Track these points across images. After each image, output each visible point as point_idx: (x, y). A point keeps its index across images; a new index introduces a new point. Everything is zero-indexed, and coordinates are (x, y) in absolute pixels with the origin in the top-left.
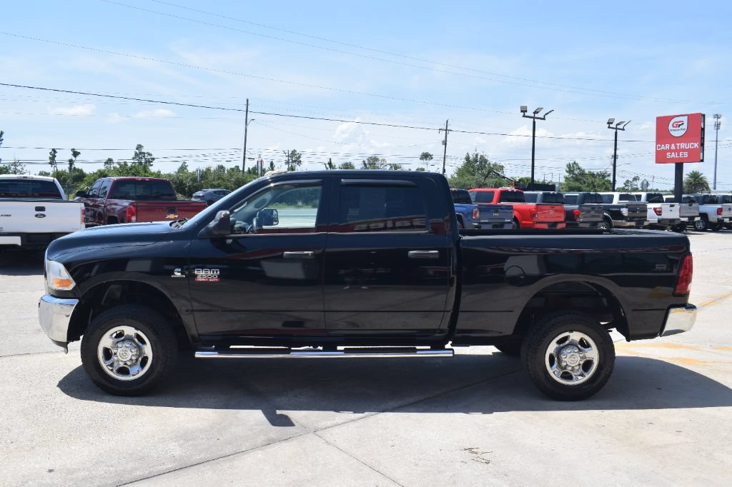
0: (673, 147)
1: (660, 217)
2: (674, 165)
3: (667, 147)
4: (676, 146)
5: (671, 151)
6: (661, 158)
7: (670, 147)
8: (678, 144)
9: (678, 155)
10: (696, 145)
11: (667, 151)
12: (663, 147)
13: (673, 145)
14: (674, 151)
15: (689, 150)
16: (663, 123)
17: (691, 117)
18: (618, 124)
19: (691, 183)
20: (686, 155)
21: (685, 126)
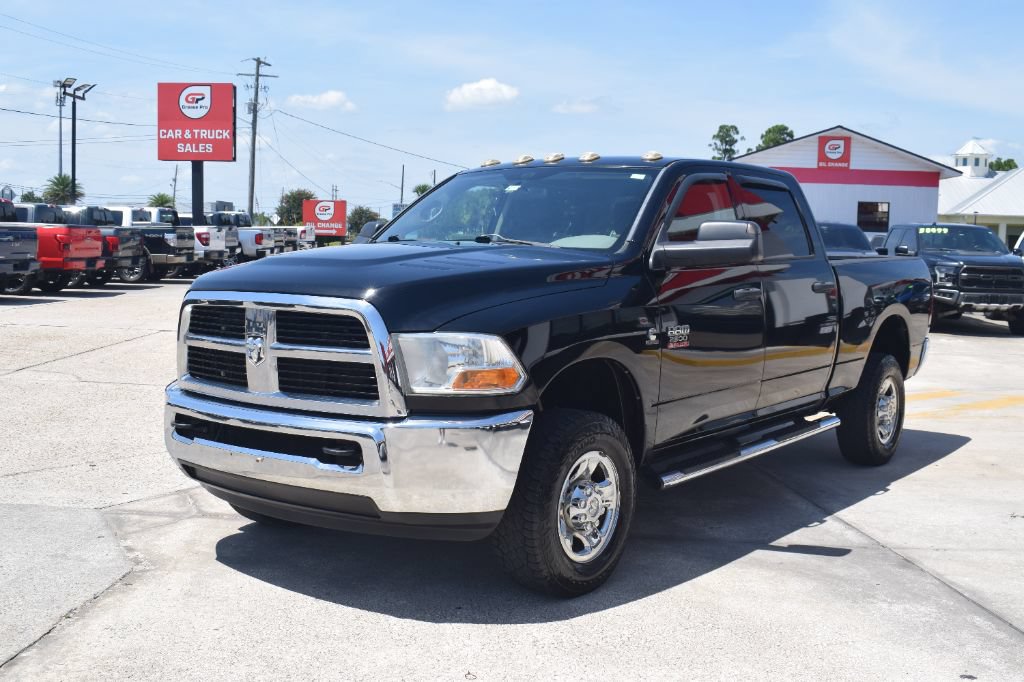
0: (188, 135)
1: (207, 248)
2: (190, 163)
3: (178, 133)
4: (193, 134)
5: (184, 141)
6: (167, 152)
7: (182, 135)
8: (196, 131)
9: (197, 148)
10: (226, 134)
11: (179, 140)
12: (170, 134)
13: (187, 132)
14: (191, 141)
15: (214, 142)
16: (169, 94)
17: (215, 88)
18: (78, 89)
19: (58, 195)
20: (209, 148)
21: (207, 102)
